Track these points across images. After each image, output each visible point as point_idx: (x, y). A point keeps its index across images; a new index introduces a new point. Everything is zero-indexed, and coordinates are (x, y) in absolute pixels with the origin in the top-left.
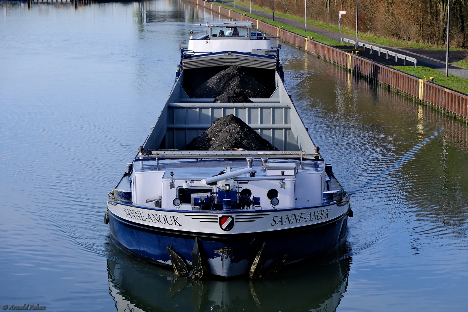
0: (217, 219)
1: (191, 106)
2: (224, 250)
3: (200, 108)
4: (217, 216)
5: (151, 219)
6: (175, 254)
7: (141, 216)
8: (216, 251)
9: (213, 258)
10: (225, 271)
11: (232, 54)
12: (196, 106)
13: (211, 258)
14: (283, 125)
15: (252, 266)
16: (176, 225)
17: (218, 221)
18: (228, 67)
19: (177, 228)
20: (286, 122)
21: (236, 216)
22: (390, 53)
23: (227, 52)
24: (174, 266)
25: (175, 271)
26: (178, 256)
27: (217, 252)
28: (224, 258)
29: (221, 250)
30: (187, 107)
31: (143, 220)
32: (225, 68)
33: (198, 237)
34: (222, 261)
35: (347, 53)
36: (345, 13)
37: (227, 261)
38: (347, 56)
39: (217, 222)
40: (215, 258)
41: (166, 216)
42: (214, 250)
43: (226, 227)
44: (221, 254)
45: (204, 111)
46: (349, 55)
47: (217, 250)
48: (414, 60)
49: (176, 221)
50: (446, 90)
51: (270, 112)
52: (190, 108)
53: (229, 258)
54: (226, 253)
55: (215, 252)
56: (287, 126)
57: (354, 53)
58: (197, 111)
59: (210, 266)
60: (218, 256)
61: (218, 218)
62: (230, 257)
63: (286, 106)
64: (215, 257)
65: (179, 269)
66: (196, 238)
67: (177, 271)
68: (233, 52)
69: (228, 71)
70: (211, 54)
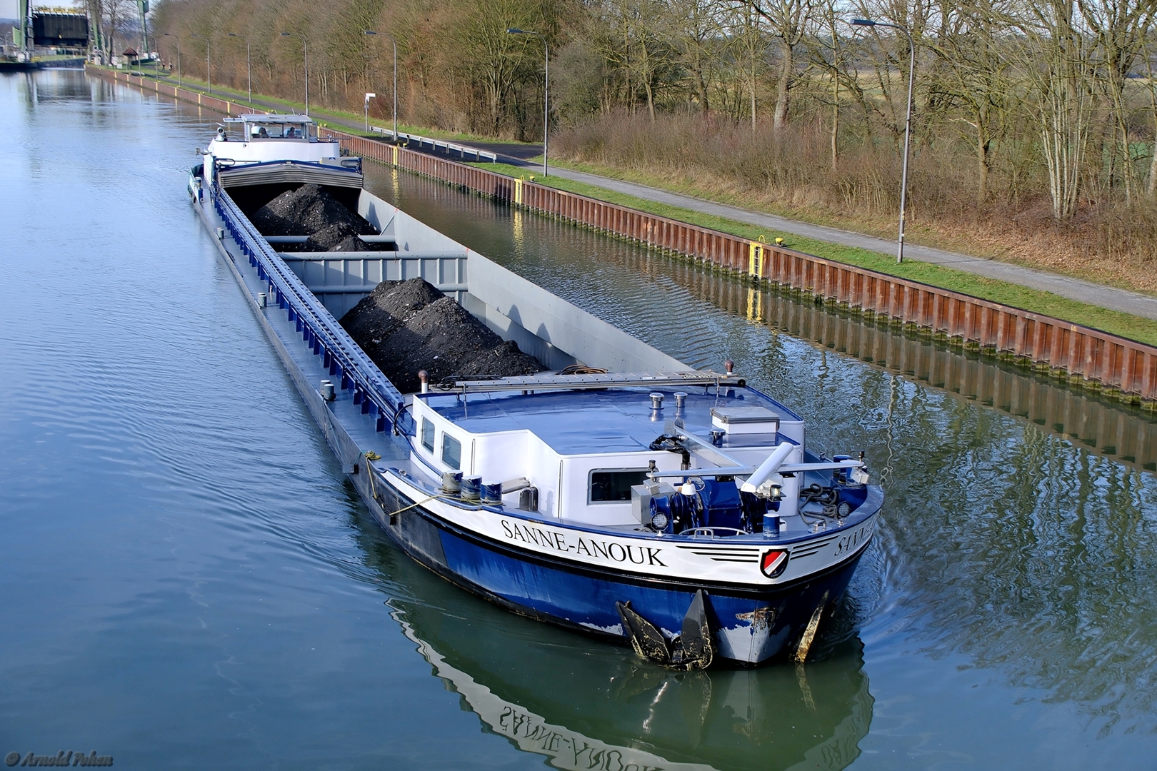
0: (757, 556)
1: (312, 258)
2: (759, 613)
3: (327, 260)
4: (758, 550)
5: (586, 548)
6: (638, 618)
7: (558, 541)
8: (742, 615)
9: (732, 627)
10: (756, 652)
11: (292, 165)
12: (320, 258)
13: (726, 628)
14: (456, 284)
15: (804, 638)
16: (651, 563)
17: (759, 559)
18: (301, 185)
19: (656, 569)
20: (460, 281)
21: (794, 548)
22: (452, 146)
23: (285, 162)
24: (634, 641)
25: (636, 650)
26: (646, 622)
27: (743, 617)
28: (758, 628)
29: (753, 613)
30: (306, 258)
31: (559, 548)
32: (294, 187)
33: (703, 589)
34: (752, 633)
35: (390, 146)
36: (373, 95)
37: (761, 635)
38: (392, 150)
39: (757, 561)
40: (736, 627)
41: (628, 547)
42: (738, 613)
43: (774, 572)
44: (752, 620)
45: (332, 265)
46: (395, 148)
47: (743, 613)
48: (493, 156)
49: (653, 556)
50: (560, 192)
51: (436, 266)
52: (310, 260)
53: (767, 627)
54: (762, 618)
55: (739, 616)
56: (462, 286)
57: (401, 146)
58: (321, 266)
59: (720, 641)
60: (745, 624)
61: (760, 554)
62: (769, 626)
63: (461, 256)
64: (737, 625)
65: (645, 646)
66: (700, 591)
67: (640, 651)
68: (293, 162)
69: (301, 192)
70: (260, 164)
